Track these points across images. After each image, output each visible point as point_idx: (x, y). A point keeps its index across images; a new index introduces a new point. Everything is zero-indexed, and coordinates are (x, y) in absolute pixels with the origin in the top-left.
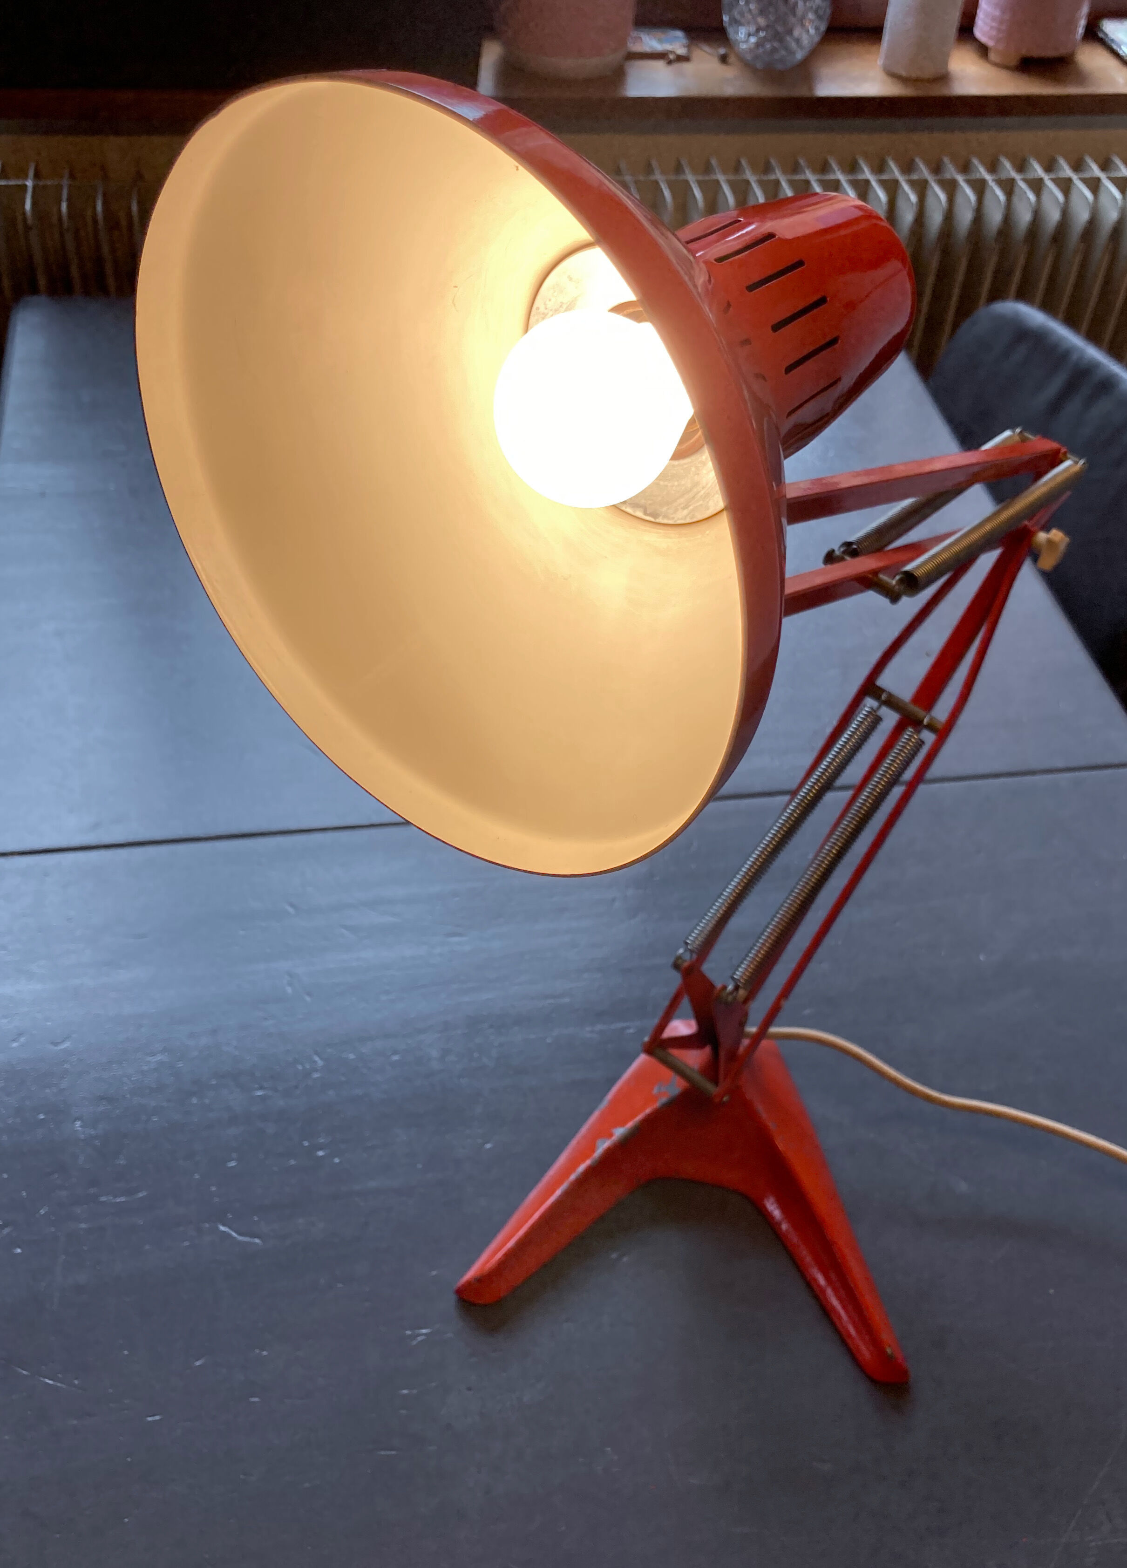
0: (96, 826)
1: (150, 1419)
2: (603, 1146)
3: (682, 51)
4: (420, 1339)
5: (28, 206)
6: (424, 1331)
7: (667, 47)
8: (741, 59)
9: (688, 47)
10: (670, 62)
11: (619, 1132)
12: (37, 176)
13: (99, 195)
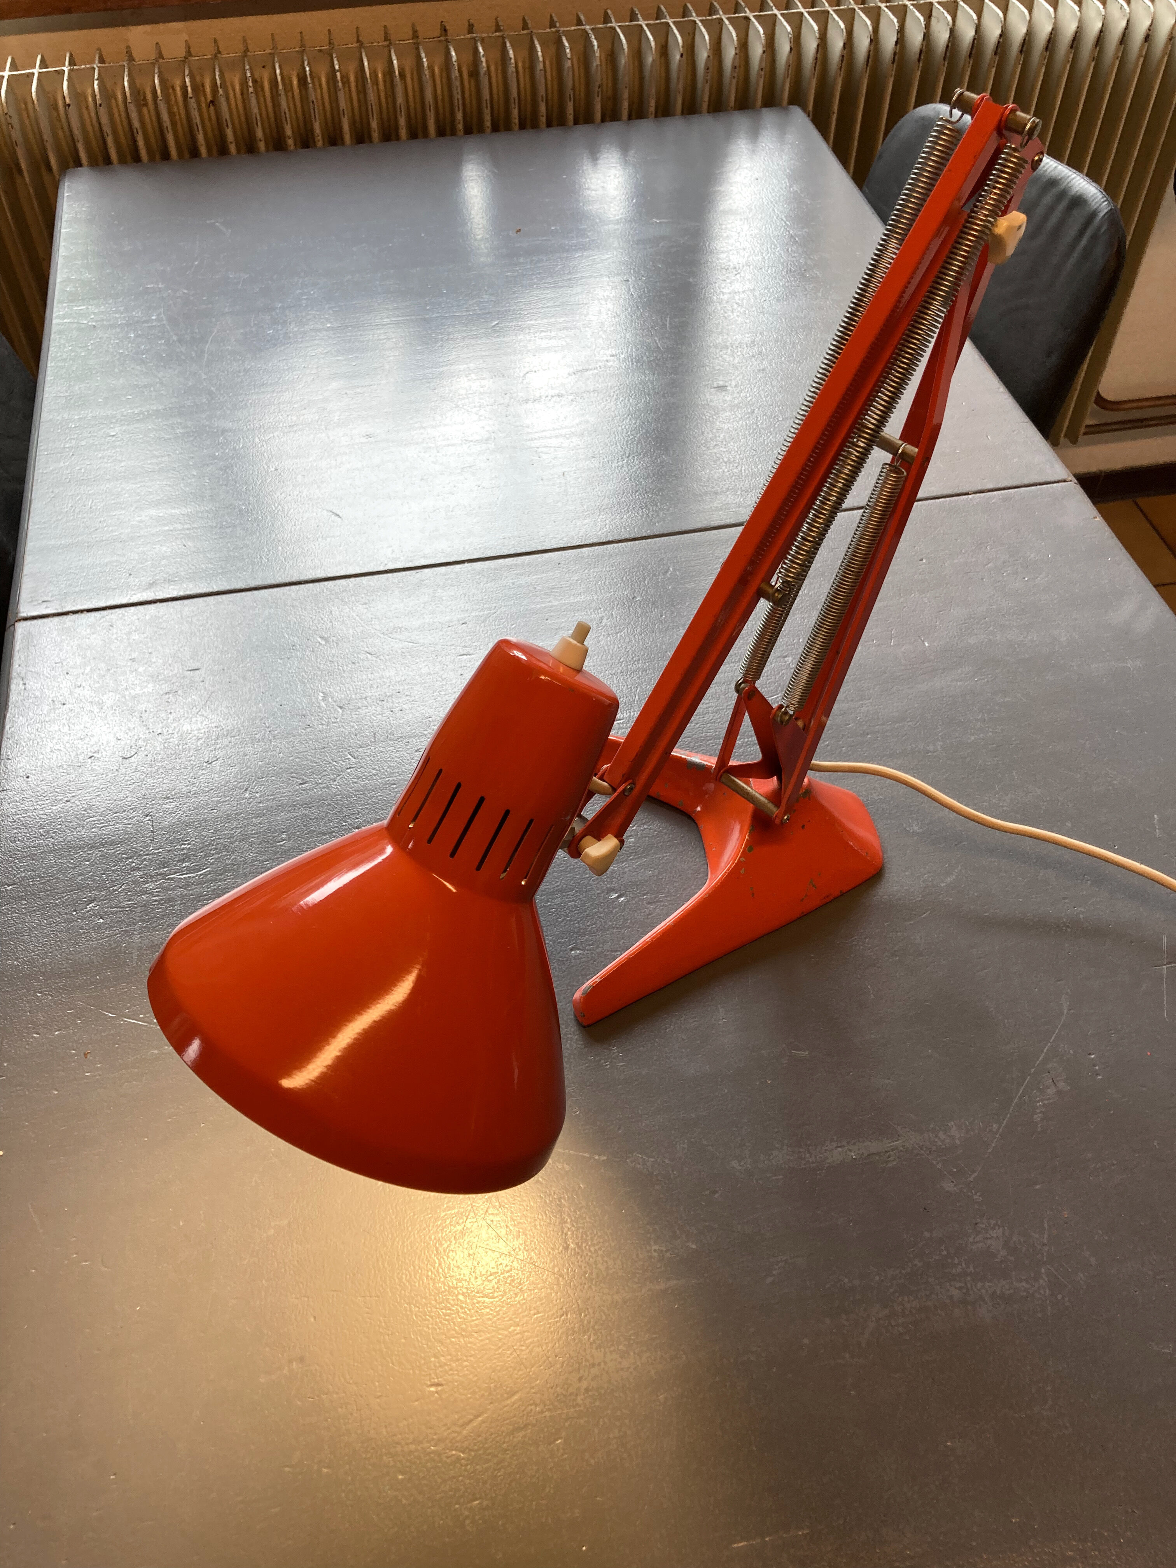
5: (66, 88)
12: (72, 63)
13: (126, 73)
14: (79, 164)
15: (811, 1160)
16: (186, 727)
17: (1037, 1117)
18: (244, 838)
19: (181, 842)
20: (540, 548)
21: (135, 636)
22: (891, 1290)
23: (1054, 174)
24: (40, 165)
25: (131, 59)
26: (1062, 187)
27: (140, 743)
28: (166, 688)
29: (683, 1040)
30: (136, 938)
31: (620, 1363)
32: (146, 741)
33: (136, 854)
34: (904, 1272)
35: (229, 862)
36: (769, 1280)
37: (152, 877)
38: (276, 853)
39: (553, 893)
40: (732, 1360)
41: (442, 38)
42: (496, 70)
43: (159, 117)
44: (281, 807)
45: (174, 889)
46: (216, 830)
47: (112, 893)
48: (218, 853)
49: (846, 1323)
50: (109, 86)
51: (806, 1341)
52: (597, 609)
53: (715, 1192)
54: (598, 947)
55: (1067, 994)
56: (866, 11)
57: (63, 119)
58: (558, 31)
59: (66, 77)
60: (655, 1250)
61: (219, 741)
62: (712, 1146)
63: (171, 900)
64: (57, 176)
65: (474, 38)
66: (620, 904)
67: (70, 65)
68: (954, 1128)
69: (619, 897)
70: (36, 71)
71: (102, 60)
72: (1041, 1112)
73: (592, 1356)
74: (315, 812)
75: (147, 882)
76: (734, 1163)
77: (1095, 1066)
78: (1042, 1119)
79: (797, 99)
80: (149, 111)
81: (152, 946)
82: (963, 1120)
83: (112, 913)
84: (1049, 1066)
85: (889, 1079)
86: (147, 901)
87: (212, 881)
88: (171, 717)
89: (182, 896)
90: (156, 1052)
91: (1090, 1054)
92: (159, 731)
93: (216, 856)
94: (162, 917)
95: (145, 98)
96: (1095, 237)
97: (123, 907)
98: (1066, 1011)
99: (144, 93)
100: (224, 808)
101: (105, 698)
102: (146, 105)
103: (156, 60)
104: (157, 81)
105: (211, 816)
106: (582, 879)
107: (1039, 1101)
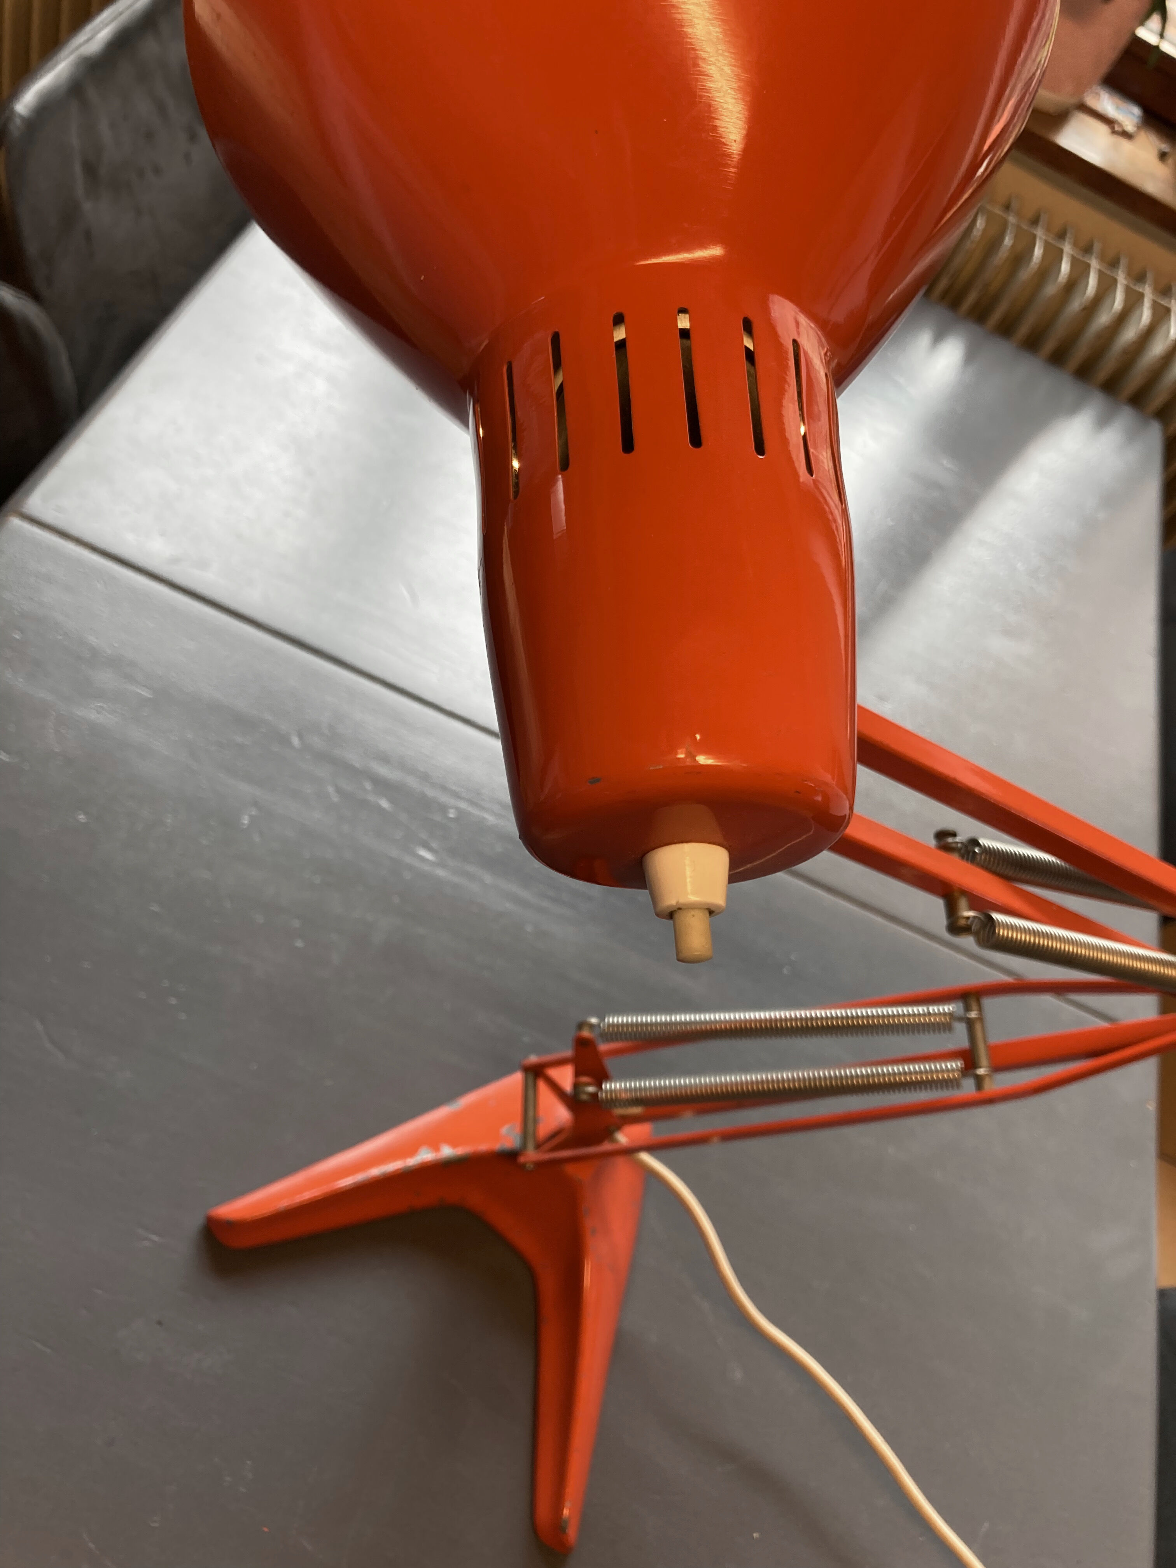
2: (425, 1156)
3: (1130, 127)
4: (147, 1243)
6: (155, 1238)
7: (1119, 117)
9: (1139, 128)
10: (1114, 132)
11: (447, 1152)
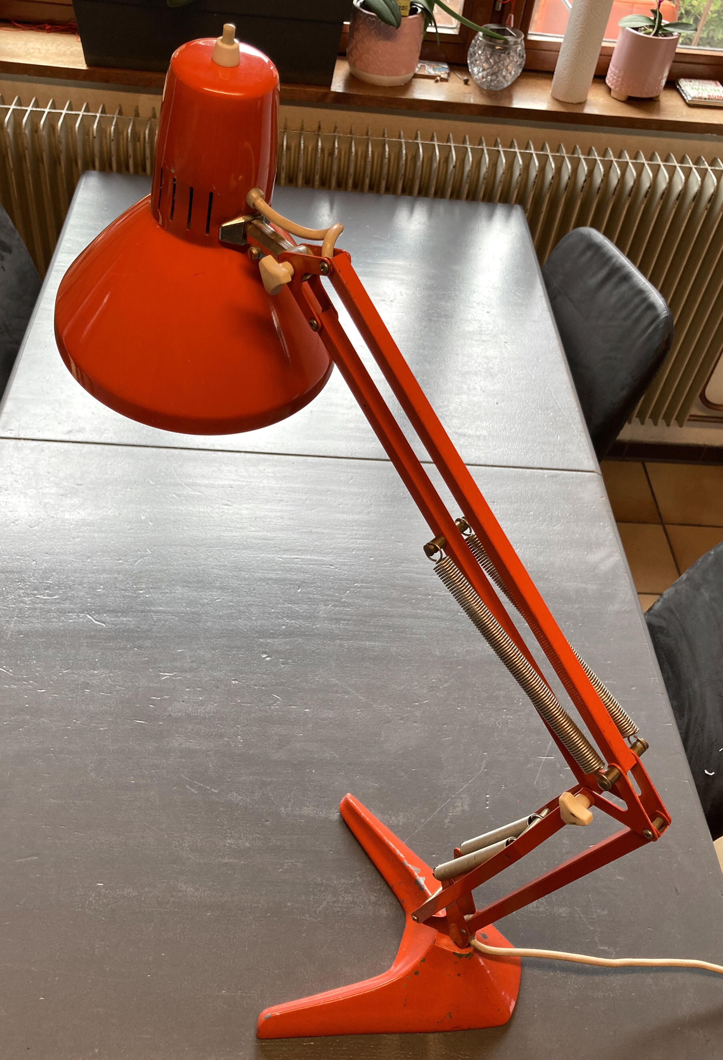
0: (70, 432)
1: (39, 691)
3: (444, 76)
5: (95, 126)
7: (438, 73)
8: (475, 82)
9: (449, 74)
10: (437, 81)
12: (103, 112)
13: (131, 124)
14: (94, 168)
15: (321, 816)
16: (67, 516)
17: (447, 821)
18: (81, 584)
19: (48, 579)
20: (285, 452)
21: (53, 460)
22: (340, 890)
23: (643, 287)
24: (72, 161)
25: (137, 115)
26: (645, 296)
27: (41, 520)
28: (62, 492)
29: (276, 740)
30: (12, 626)
31: (194, 893)
32: (44, 520)
33: (23, 580)
34: (350, 882)
35: (69, 595)
36: (281, 870)
37: (28, 594)
38: (95, 595)
39: (233, 648)
40: (249, 905)
41: (316, 133)
42: (345, 154)
43: (144, 151)
44: (104, 571)
45: (38, 603)
46: (67, 576)
47: (6, 599)
48: (65, 589)
49: (312, 900)
50: (120, 127)
51: (289, 904)
52: (306, 493)
53: (268, 821)
54: (248, 682)
55: (486, 760)
56: (571, 159)
57: (91, 144)
58: (385, 140)
59: (97, 121)
60: (228, 843)
61: (82, 528)
62: (274, 797)
63: (35, 609)
64: (80, 172)
65: (335, 136)
66: (267, 661)
67: (102, 112)
68: (402, 816)
69: (267, 657)
70: (81, 113)
71: (120, 113)
72: (450, 818)
73: (181, 887)
74: (121, 577)
75: (25, 597)
76: (282, 809)
77: (487, 801)
78: (449, 822)
79: (521, 201)
80: (140, 145)
81: (19, 631)
82: (407, 813)
83: (3, 610)
84: (463, 796)
85: (376, 783)
86: (23, 607)
87: (58, 603)
88: (61, 509)
89: (41, 608)
90: (7, 687)
91: (487, 794)
92: (52, 515)
93: (64, 590)
94: (28, 617)
95: (139, 138)
96: (656, 329)
97: (10, 608)
98: (482, 770)
99: (140, 135)
100: (75, 565)
101: (28, 491)
102: (139, 141)
103: (150, 118)
104: (147, 132)
105: (67, 568)
106: (250, 643)
107: (450, 813)
